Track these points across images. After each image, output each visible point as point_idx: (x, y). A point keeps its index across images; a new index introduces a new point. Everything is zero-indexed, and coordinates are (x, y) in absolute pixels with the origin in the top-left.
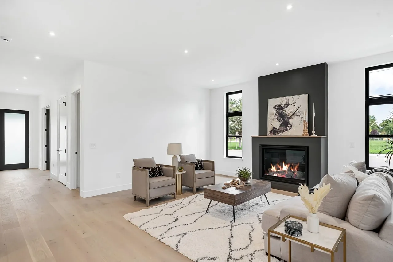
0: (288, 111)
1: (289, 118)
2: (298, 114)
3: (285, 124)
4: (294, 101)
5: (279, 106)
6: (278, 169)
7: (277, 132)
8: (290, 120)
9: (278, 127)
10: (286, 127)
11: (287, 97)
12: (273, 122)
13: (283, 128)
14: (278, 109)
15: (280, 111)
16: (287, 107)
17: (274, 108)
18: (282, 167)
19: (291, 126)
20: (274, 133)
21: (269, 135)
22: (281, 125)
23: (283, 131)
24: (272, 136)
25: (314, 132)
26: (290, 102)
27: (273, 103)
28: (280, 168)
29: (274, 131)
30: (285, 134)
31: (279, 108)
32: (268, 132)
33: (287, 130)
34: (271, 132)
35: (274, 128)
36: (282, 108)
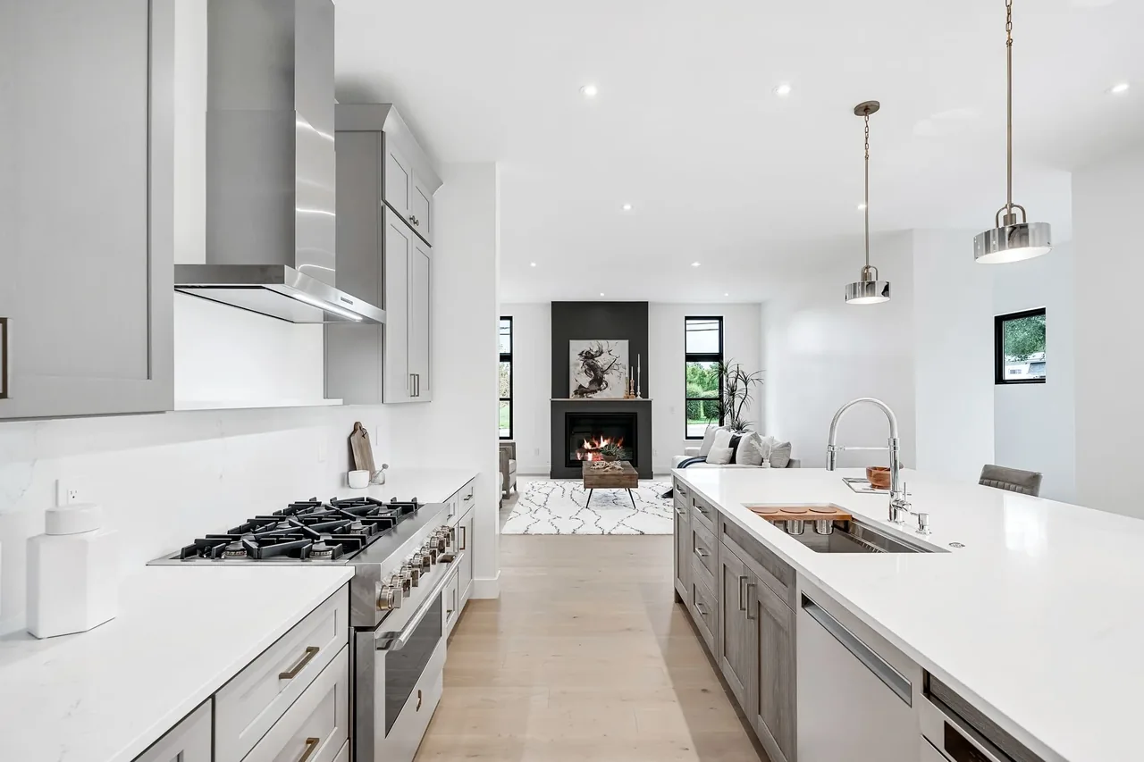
0: (601, 361)
1: (603, 372)
2: (616, 367)
3: (598, 381)
4: (610, 349)
5: (588, 352)
6: (593, 445)
7: (587, 392)
8: (605, 376)
9: (587, 385)
10: (600, 385)
11: (599, 341)
12: (579, 377)
13: (594, 387)
14: (586, 357)
15: (590, 361)
16: (600, 355)
17: (581, 354)
18: (599, 443)
19: (607, 385)
20: (582, 395)
21: (572, 397)
22: (591, 383)
23: (595, 391)
24: (578, 399)
25: (639, 393)
26: (604, 349)
27: (577, 347)
28: (597, 444)
29: (581, 391)
30: (597, 396)
31: (588, 357)
32: (572, 393)
33: (600, 390)
34: (576, 392)
35: (581, 386)
36: (593, 357)
